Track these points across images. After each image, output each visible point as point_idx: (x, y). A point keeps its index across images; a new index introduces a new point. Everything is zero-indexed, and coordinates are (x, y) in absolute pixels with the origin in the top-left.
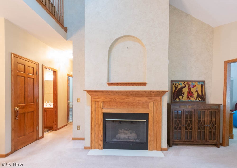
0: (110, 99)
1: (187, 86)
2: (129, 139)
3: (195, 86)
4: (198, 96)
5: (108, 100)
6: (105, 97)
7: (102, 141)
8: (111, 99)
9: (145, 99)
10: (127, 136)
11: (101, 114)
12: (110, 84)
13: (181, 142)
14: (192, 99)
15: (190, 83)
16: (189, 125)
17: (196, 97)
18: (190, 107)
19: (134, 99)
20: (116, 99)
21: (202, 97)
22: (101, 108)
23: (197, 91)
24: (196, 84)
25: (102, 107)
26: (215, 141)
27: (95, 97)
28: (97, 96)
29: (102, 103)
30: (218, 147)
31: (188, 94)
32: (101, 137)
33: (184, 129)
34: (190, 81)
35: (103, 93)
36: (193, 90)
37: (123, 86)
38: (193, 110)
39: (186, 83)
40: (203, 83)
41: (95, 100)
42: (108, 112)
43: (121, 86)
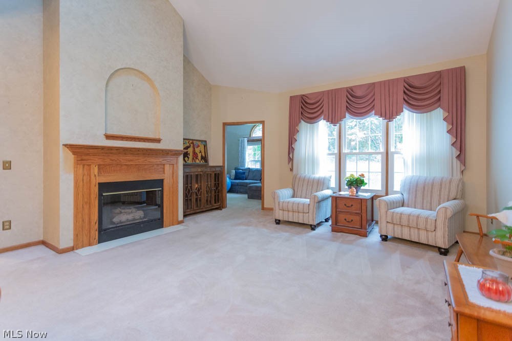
0: (111, 160)
1: (192, 145)
2: (134, 219)
3: (198, 146)
4: (202, 157)
5: (108, 161)
6: (103, 157)
7: (96, 230)
8: (113, 160)
9: (160, 160)
10: (130, 217)
11: (95, 186)
12: (108, 137)
13: (192, 212)
14: (197, 161)
15: (195, 142)
16: (199, 190)
17: (200, 159)
18: (199, 170)
19: (146, 160)
20: (120, 161)
21: (205, 158)
22: (95, 175)
23: (200, 152)
24: (199, 143)
25: (96, 173)
26: (219, 204)
27: (84, 157)
28: (88, 154)
29: (97, 166)
30: (221, 210)
31: (193, 155)
32: (96, 223)
33: (195, 196)
34: (195, 140)
35: (103, 151)
36: (197, 150)
37: (131, 141)
38: (202, 173)
39: (191, 141)
40: (205, 144)
41: (83, 162)
42: (108, 181)
43: (126, 141)
